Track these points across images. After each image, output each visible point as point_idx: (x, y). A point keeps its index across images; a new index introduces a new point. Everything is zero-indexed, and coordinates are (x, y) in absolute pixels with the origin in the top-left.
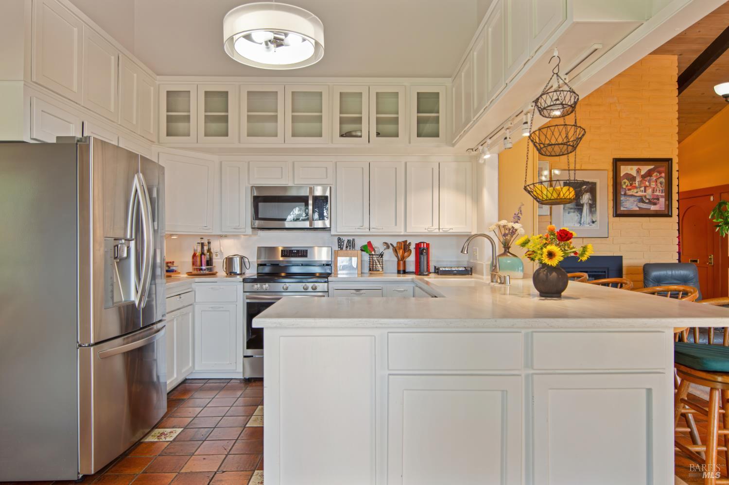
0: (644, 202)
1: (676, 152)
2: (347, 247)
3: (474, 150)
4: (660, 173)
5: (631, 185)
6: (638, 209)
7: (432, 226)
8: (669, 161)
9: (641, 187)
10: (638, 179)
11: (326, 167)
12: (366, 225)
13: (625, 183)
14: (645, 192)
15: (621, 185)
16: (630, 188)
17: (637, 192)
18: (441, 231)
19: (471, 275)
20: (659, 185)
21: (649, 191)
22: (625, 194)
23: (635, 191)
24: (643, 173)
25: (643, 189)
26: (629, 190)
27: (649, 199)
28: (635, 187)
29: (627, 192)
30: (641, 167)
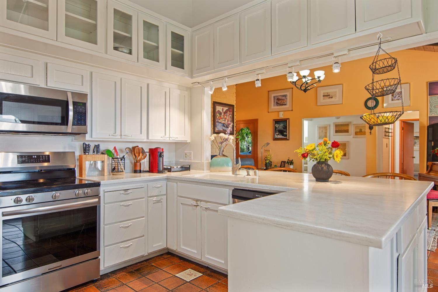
0: (224, 127)
1: (235, 102)
2: (94, 152)
3: (200, 83)
4: (230, 112)
5: (220, 116)
6: (222, 130)
7: (165, 135)
8: (233, 106)
9: (223, 118)
10: (223, 114)
11: (82, 76)
12: (118, 132)
13: (218, 116)
14: (225, 121)
15: (216, 117)
16: (219, 118)
17: (222, 121)
18: (171, 139)
19: (190, 170)
20: (230, 118)
21: (226, 121)
22: (218, 122)
23: (221, 120)
24: (224, 111)
25: (224, 119)
26: (219, 119)
27: (226, 125)
28: (221, 118)
29: (219, 120)
30: (224, 108)
